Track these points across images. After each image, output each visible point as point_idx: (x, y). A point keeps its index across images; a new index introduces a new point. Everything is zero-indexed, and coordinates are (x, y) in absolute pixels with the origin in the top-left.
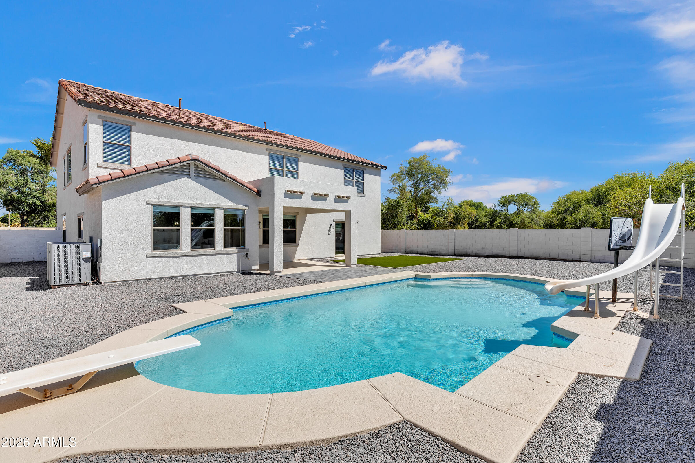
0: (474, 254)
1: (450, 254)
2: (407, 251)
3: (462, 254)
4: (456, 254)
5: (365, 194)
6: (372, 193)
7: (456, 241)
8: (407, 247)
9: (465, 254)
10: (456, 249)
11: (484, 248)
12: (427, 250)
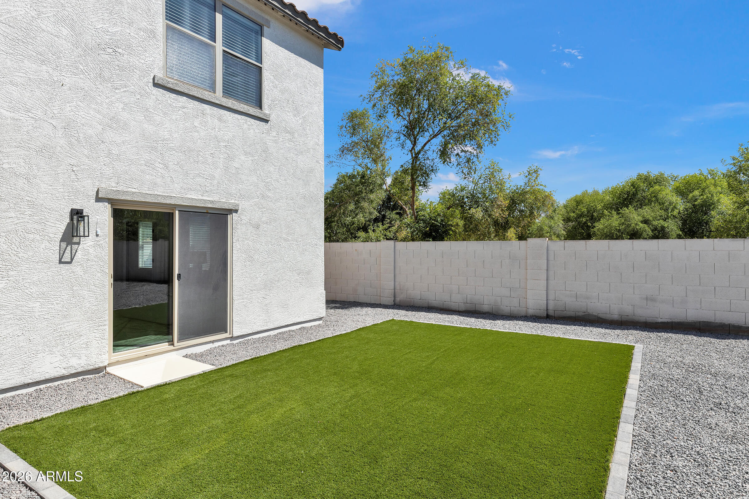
0: (616, 317)
1: (531, 312)
2: (398, 299)
3: (572, 314)
4: (551, 313)
5: (266, 110)
6: (295, 116)
7: (551, 273)
8: (398, 287)
9: (581, 314)
10: (551, 297)
11: (653, 300)
12: (457, 301)
